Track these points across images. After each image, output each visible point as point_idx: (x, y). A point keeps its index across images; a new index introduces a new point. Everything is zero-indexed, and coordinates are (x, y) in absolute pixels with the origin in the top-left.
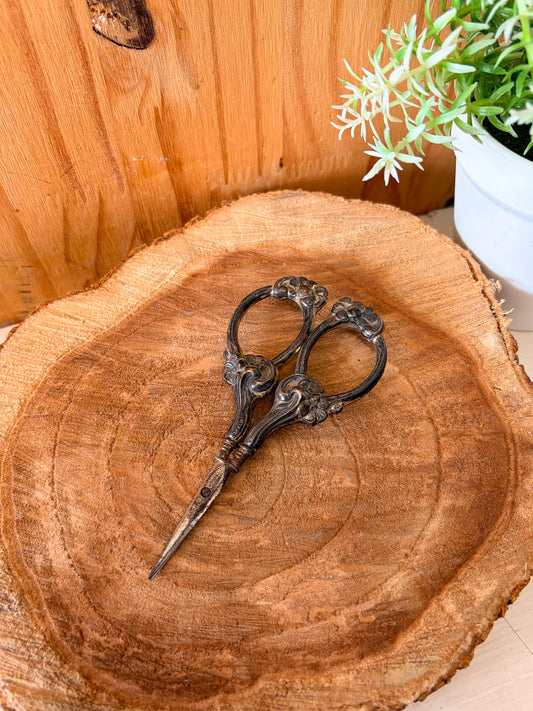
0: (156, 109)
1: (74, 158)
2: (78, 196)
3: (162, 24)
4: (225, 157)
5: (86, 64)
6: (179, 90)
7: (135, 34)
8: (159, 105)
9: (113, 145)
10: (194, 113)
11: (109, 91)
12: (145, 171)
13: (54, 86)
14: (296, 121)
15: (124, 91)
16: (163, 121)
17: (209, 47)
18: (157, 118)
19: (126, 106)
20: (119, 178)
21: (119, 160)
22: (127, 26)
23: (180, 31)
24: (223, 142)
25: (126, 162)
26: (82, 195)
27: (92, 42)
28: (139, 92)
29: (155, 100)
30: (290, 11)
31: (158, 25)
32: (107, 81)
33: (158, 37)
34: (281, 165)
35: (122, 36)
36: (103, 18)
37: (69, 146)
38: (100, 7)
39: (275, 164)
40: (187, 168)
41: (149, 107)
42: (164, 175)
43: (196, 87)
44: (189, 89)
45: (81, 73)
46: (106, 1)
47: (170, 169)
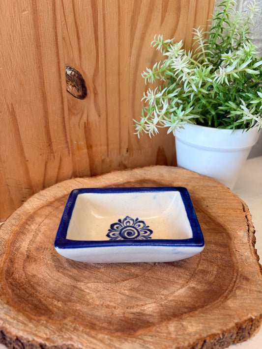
0: (85, 123)
1: (53, 140)
2: (52, 156)
3: (90, 92)
4: (108, 145)
5: (63, 103)
6: (93, 117)
7: (80, 93)
8: (86, 121)
9: (68, 136)
10: (98, 126)
11: (69, 113)
12: (79, 148)
13: (50, 110)
15: (74, 114)
16: (87, 128)
17: (105, 101)
18: (85, 127)
19: (74, 120)
20: (69, 150)
21: (69, 142)
22: (78, 90)
23: (96, 94)
24: (108, 139)
25: (72, 143)
26: (54, 156)
27: (65, 94)
28: (79, 115)
29: (85, 119)
30: (131, 92)
31: (88, 91)
32: (69, 110)
33: (88, 96)
34: (127, 151)
35: (76, 94)
36: (70, 87)
37: (52, 134)
38: (70, 82)
39: (125, 150)
40: (94, 149)
41: (82, 122)
42: (85, 151)
43: (100, 116)
44: (97, 116)
45: (60, 106)
46: (72, 81)
47: (88, 148)
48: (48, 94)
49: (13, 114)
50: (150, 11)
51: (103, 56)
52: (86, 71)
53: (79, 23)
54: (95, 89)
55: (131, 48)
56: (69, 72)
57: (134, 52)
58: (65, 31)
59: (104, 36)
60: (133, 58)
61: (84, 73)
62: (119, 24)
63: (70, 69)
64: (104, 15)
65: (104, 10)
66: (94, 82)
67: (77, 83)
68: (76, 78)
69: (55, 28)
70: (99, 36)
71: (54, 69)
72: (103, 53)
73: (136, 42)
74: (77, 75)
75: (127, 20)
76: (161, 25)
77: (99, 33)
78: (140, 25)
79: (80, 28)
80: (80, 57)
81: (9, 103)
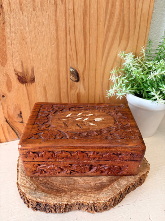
0: (78, 93)
3: (81, 79)
5: (68, 84)
6: (82, 90)
7: (76, 80)
9: (69, 99)
10: (84, 94)
11: (70, 89)
13: (62, 87)
15: (73, 89)
17: (88, 83)
18: (78, 95)
19: (73, 92)
22: (75, 78)
23: (84, 80)
27: (69, 80)
28: (75, 90)
29: (78, 91)
30: (102, 78)
31: (80, 79)
32: (71, 87)
33: (80, 81)
35: (74, 80)
36: (72, 77)
38: (72, 75)
41: (76, 93)
43: (85, 90)
44: (84, 90)
45: (67, 85)
46: (73, 74)
48: (61, 80)
49: (45, 89)
50: (113, 40)
51: (88, 62)
52: (80, 69)
53: (77, 48)
54: (83, 77)
55: (103, 57)
56: (71, 70)
57: (104, 59)
58: (71, 52)
59: (89, 53)
60: (103, 63)
61: (79, 70)
62: (97, 47)
63: (72, 68)
64: (89, 44)
66: (83, 74)
67: (75, 75)
68: (74, 73)
69: (66, 51)
70: (87, 53)
71: (65, 69)
72: (88, 61)
73: (105, 55)
74: (75, 71)
75: (101, 45)
76: (119, 46)
77: (87, 52)
78: (107, 47)
79: (78, 50)
80: (77, 63)
81: (44, 84)
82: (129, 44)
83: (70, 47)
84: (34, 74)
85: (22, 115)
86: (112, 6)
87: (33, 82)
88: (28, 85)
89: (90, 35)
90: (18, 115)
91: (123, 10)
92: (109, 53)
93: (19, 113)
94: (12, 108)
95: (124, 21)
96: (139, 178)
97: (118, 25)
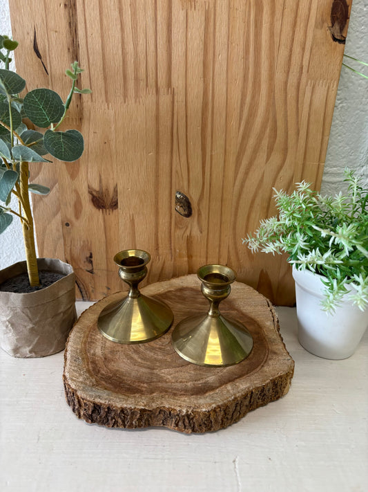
0: (188, 236)
1: (160, 245)
3: (195, 212)
5: (171, 218)
6: (196, 232)
7: (186, 213)
9: (172, 245)
10: (199, 240)
11: (175, 227)
12: (180, 256)
13: (160, 222)
14: (232, 252)
15: (180, 228)
16: (189, 241)
17: (207, 222)
18: (187, 240)
19: (179, 233)
20: (172, 256)
21: (173, 250)
22: (185, 210)
23: (199, 214)
24: (207, 253)
25: (175, 251)
26: (159, 258)
27: (174, 212)
28: (184, 229)
29: (188, 233)
30: (233, 216)
31: (193, 212)
32: (176, 224)
33: (193, 215)
35: (183, 213)
36: (179, 207)
37: (159, 241)
38: (179, 204)
40: (194, 259)
41: (185, 235)
42: (186, 259)
43: (201, 232)
44: (199, 232)
45: (169, 220)
46: (181, 202)
47: (188, 257)
48: (160, 210)
49: (132, 221)
50: (256, 151)
52: (193, 196)
53: (190, 161)
54: (199, 210)
55: (235, 180)
56: (178, 196)
57: (238, 183)
58: (178, 167)
59: (211, 171)
60: (237, 189)
61: (191, 197)
62: (225, 161)
63: (180, 193)
64: (211, 155)
65: (211, 151)
66: (199, 204)
67: (184, 204)
68: (183, 201)
69: (171, 164)
70: (206, 171)
71: (167, 193)
72: (208, 184)
73: (240, 176)
74: (185, 198)
75: (232, 159)
76: (266, 162)
77: (206, 169)
78: (245, 162)
80: (189, 186)
81: (131, 213)
82: (288, 161)
83: (178, 159)
84: (117, 195)
85: (93, 259)
86: (253, 97)
87: (115, 209)
88: (106, 211)
89: (212, 143)
90: (87, 258)
91: (274, 104)
92: (247, 173)
93: (88, 255)
94: (78, 244)
95: (275, 122)
96: (271, 380)
97: (264, 127)
